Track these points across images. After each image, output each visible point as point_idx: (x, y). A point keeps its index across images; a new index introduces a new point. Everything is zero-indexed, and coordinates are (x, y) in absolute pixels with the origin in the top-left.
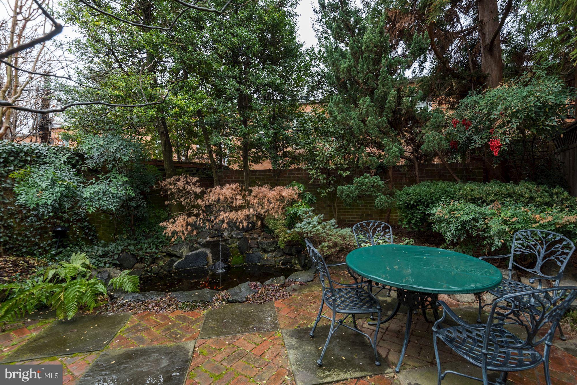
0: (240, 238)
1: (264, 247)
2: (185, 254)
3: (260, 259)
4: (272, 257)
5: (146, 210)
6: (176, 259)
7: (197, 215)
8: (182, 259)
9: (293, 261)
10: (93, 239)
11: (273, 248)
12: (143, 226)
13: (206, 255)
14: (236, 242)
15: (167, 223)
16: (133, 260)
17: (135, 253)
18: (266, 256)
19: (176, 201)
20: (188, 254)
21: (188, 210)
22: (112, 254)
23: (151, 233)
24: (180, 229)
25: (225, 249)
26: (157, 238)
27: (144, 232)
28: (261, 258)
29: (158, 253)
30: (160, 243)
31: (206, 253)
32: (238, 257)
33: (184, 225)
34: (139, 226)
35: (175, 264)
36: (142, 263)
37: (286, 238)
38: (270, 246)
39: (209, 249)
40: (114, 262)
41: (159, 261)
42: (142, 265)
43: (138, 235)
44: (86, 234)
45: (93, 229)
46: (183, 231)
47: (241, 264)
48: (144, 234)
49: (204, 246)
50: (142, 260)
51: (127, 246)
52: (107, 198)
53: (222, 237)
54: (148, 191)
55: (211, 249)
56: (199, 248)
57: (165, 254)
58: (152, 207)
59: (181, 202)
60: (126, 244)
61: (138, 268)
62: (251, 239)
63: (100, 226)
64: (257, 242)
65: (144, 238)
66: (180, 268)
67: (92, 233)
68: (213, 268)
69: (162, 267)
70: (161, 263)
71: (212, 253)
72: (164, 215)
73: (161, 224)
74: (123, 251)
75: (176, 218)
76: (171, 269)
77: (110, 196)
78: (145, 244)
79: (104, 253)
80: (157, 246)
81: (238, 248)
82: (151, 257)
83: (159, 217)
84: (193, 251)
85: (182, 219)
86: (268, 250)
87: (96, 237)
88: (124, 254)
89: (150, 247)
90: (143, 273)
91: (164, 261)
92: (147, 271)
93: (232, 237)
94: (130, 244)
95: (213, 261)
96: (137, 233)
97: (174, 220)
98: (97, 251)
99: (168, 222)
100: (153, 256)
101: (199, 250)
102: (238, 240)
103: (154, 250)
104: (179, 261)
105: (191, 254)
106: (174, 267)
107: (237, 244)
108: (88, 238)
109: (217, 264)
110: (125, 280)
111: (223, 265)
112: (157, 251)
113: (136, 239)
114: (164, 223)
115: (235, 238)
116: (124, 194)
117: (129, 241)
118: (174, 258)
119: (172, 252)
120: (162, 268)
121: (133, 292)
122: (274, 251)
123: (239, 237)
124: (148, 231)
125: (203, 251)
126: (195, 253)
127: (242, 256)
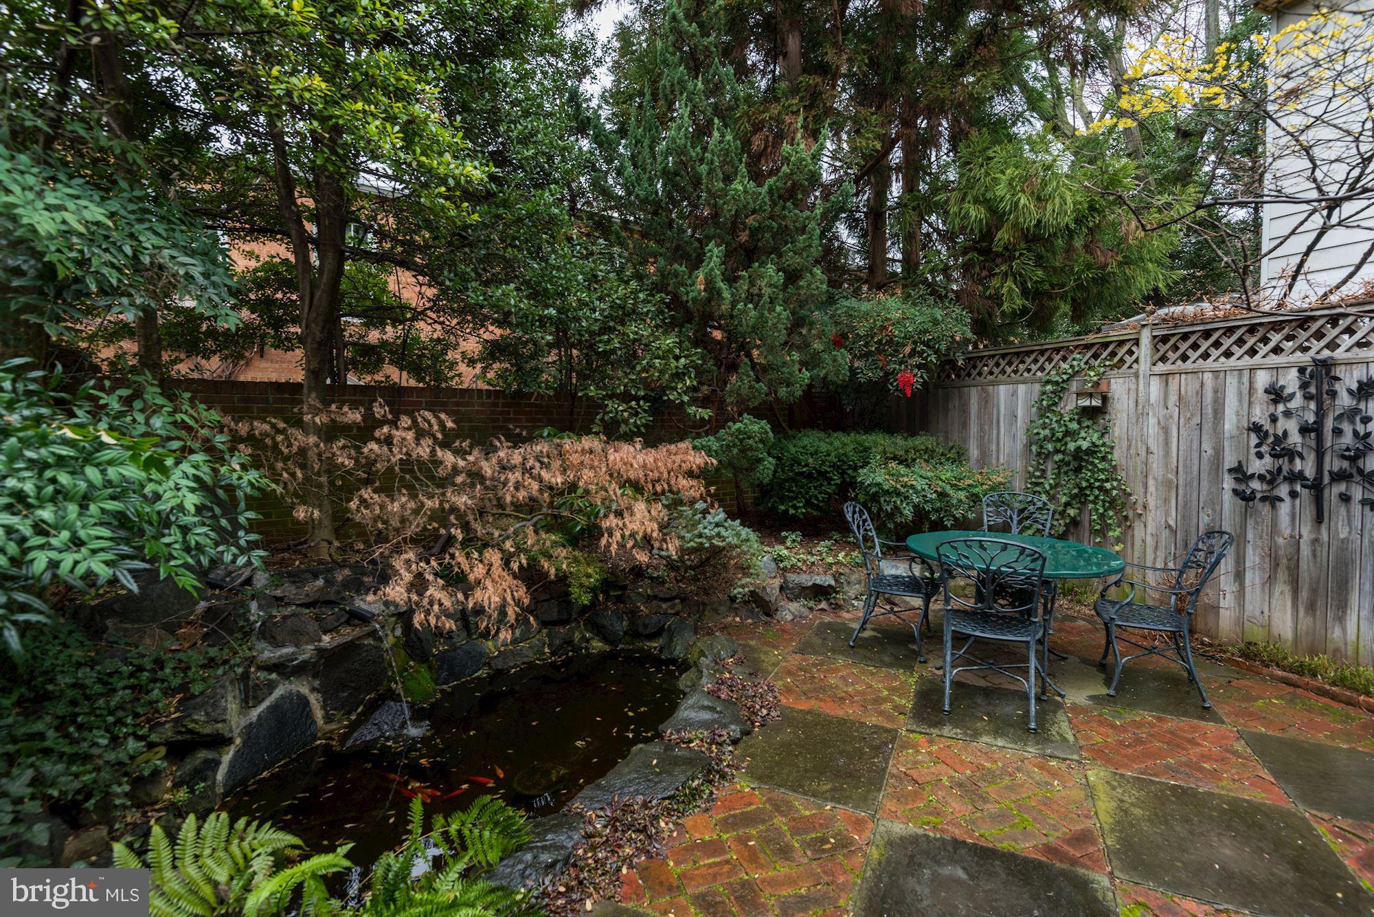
0: (401, 613)
2: (237, 725)
3: (480, 659)
4: (514, 643)
6: (215, 754)
8: (232, 749)
13: (302, 703)
14: (393, 629)
20: (246, 722)
25: (376, 660)
35: (220, 777)
39: (307, 678)
55: (316, 678)
56: (275, 687)
57: (163, 751)
66: (235, 786)
71: (318, 688)
81: (410, 644)
84: (260, 701)
95: (326, 715)
104: (227, 757)
105: (260, 717)
106: (218, 789)
107: (398, 632)
119: (207, 730)
125: (291, 693)
126: (268, 708)
127: (425, 665)
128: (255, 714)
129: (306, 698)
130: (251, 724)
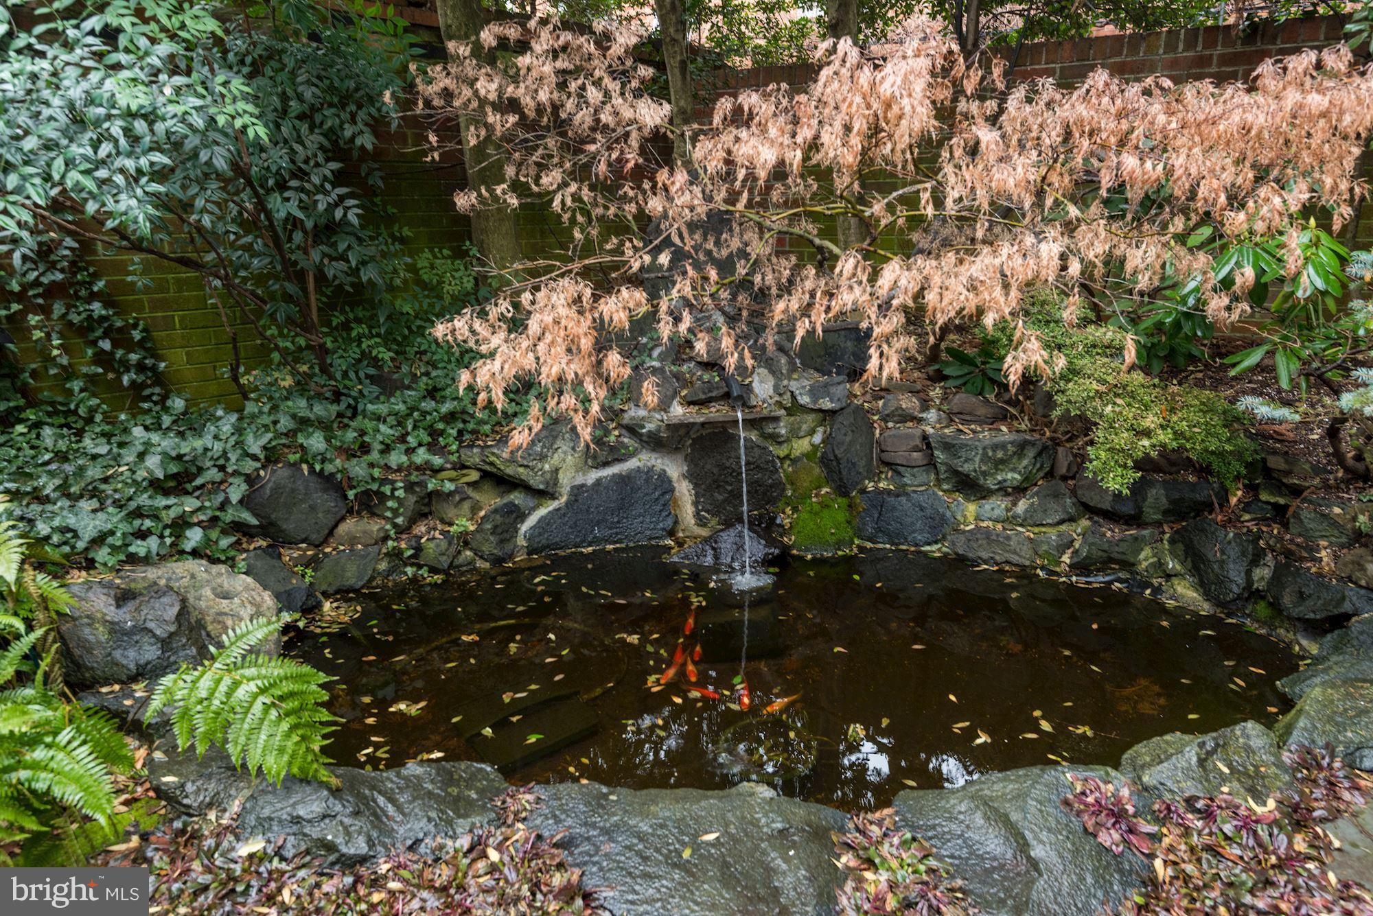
0: (833, 412)
1: (967, 468)
2: (567, 480)
3: (940, 525)
4: (1010, 520)
5: (372, 251)
6: (531, 502)
7: (652, 283)
8: (553, 505)
9: (1145, 558)
10: (143, 386)
11: (1013, 477)
12: (364, 329)
13: (665, 486)
14: (812, 432)
15: (477, 325)
16: (326, 502)
17: (329, 468)
18: (969, 511)
19: (517, 187)
20: (579, 480)
21: (588, 249)
22: (213, 474)
23: (405, 369)
24: (555, 365)
25: (762, 465)
26: (433, 393)
27: (375, 363)
28: (943, 520)
29: (442, 469)
30: (450, 417)
31: (664, 478)
32: (824, 506)
33: (586, 343)
34: (346, 326)
35: (525, 527)
36: (373, 514)
37: (1147, 433)
38: (999, 464)
39: (680, 458)
40: (229, 516)
41: (450, 512)
42: (375, 526)
43: (345, 374)
44: (102, 358)
45: (137, 335)
46: (578, 383)
47: (839, 545)
48: (371, 371)
49: (655, 442)
50: (369, 503)
51: (289, 434)
52: (96, 146)
53: (746, 405)
54: (367, 141)
55: (690, 460)
56: (632, 455)
57: (474, 476)
58: (403, 240)
59: (548, 195)
60: (285, 423)
61: (353, 541)
62: (885, 419)
63: (168, 324)
64: (925, 437)
65: (375, 389)
66: (548, 547)
67: (134, 357)
68: (709, 560)
69: (465, 540)
70: (464, 524)
71: (692, 476)
72: (457, 279)
73: (440, 330)
74: (271, 456)
75: (526, 297)
76: (508, 547)
77: (116, 129)
78: (379, 418)
79: (174, 468)
80: (434, 433)
81: (825, 461)
82: (409, 487)
83: (433, 290)
84: (606, 464)
85: (559, 299)
86: (990, 483)
87: (159, 379)
88: (281, 472)
89: (403, 439)
90: (383, 566)
91: (475, 508)
92: (396, 554)
93: (795, 408)
94: (303, 423)
95: (697, 515)
96: (339, 364)
97: (516, 306)
98: (141, 456)
99: (483, 315)
100: (423, 484)
101: (633, 463)
102: (821, 423)
103: (421, 456)
104: (542, 512)
105: (598, 482)
106: (521, 541)
107: (817, 438)
108: (119, 379)
109: (727, 540)
110: (241, 693)
111: (754, 548)
112: (437, 461)
113: (337, 396)
114: (459, 323)
115: (805, 409)
116: (198, 121)
117: (300, 405)
118: (517, 498)
119: (510, 471)
120: (466, 543)
121: (298, 780)
122: (1019, 491)
123: (827, 404)
124: (387, 356)
125: (651, 469)
126: (614, 475)
127: (843, 501)
128: (593, 476)
129: (670, 481)
130: (583, 486)
